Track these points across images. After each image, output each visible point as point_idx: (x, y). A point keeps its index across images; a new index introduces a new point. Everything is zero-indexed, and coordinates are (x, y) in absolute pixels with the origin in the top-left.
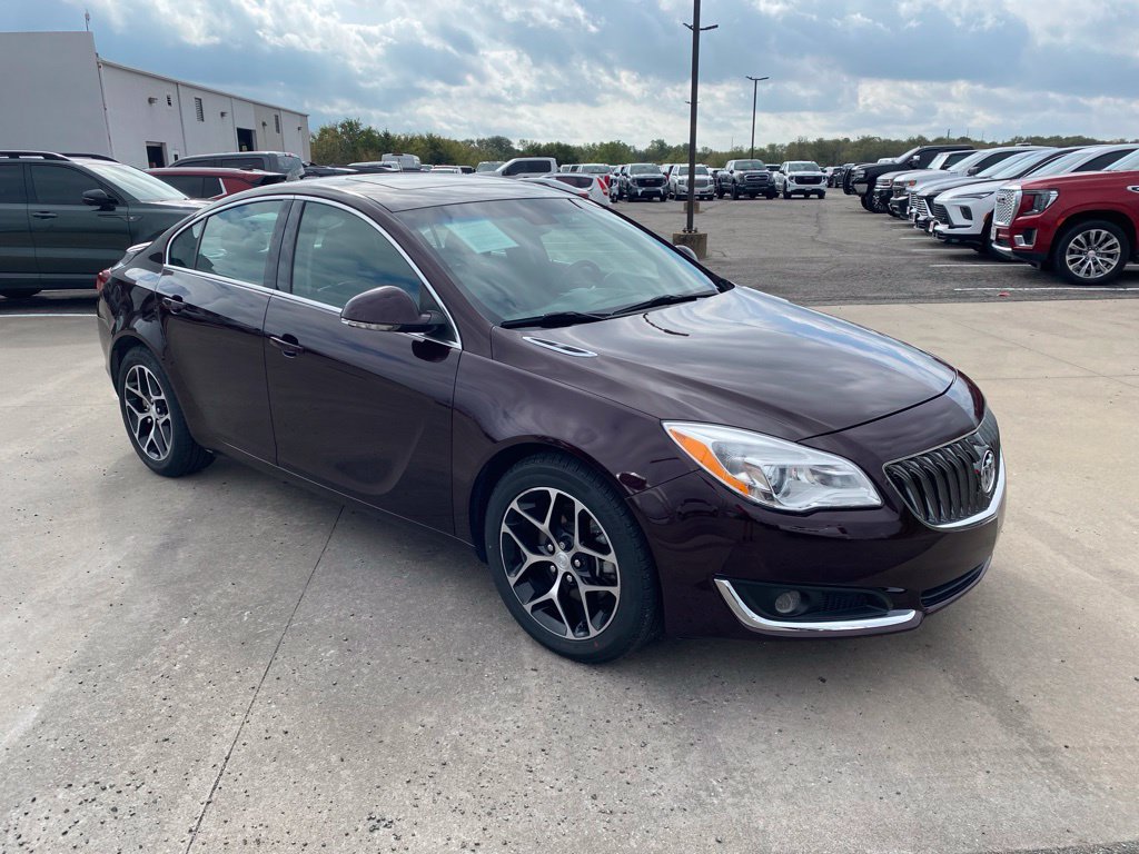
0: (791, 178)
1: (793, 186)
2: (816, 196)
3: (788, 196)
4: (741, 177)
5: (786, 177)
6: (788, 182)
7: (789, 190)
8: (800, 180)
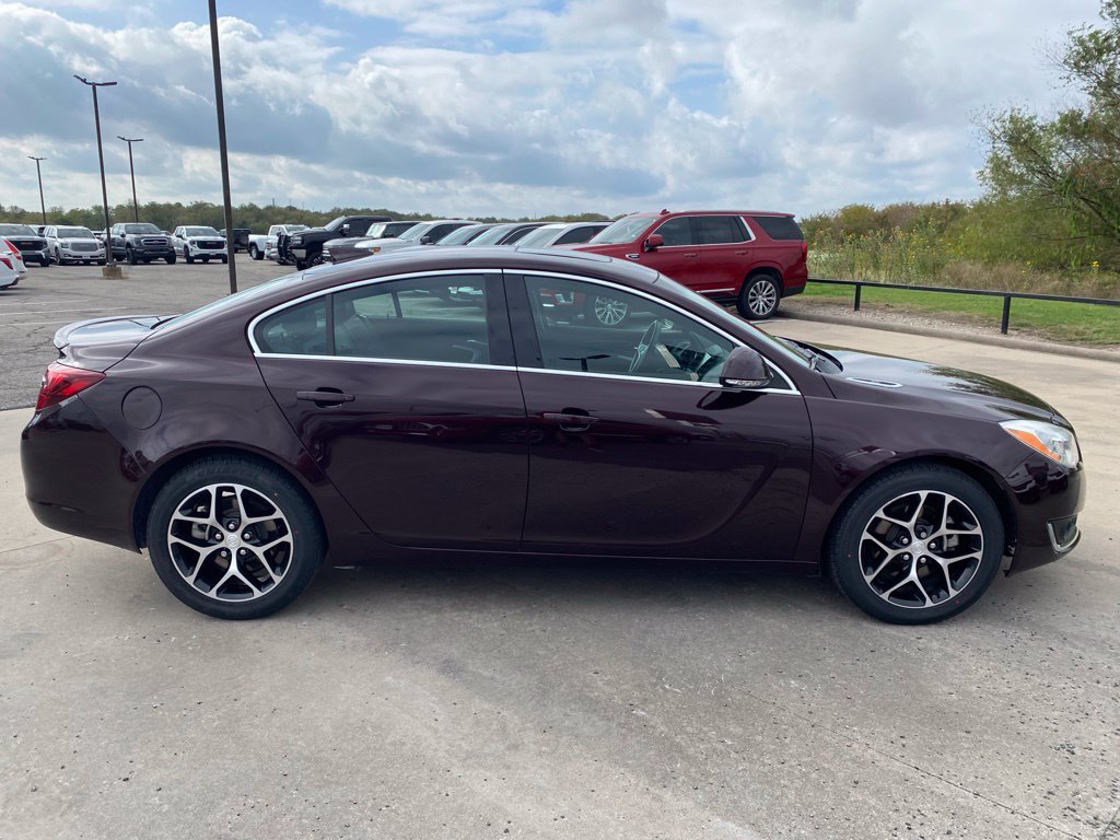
0: (193, 243)
1: (195, 251)
2: (221, 261)
3: (190, 261)
4: (138, 241)
5: (187, 242)
6: (190, 247)
7: (192, 254)
8: (203, 245)
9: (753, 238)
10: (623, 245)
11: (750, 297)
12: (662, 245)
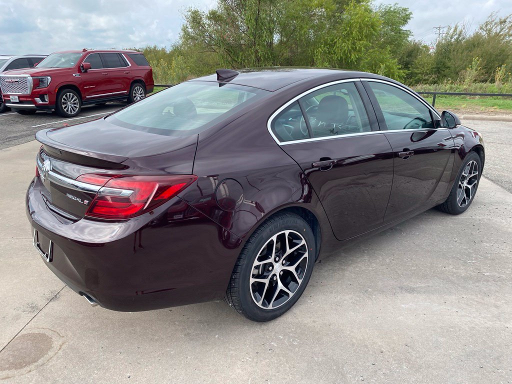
9: (130, 65)
10: (69, 69)
11: (134, 95)
12: (91, 68)
